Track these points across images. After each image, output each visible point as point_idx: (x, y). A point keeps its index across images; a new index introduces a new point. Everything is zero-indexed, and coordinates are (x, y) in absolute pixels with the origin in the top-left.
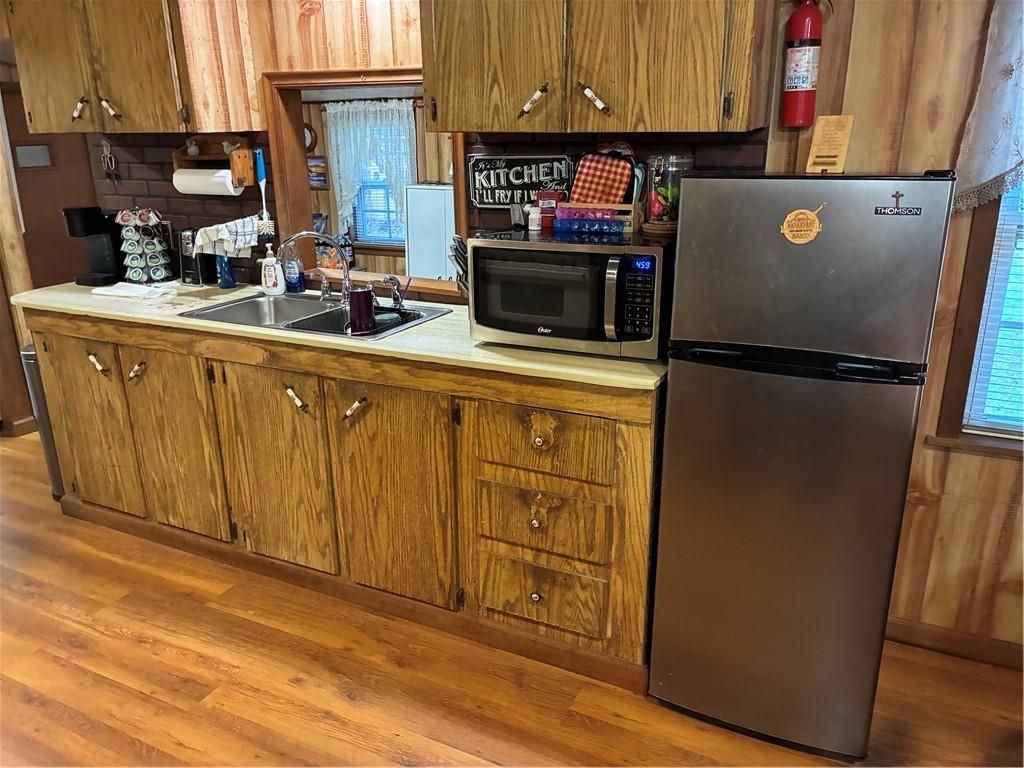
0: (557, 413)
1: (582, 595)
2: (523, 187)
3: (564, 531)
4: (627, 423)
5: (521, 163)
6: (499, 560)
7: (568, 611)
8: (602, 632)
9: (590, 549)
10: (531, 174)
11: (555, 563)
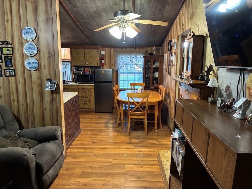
0: (86, 88)
1: (89, 105)
2: (79, 70)
3: (87, 99)
4: (92, 88)
5: (79, 68)
6: (81, 103)
7: (88, 107)
8: (91, 108)
9: (89, 100)
10: (80, 69)
11: (86, 102)
